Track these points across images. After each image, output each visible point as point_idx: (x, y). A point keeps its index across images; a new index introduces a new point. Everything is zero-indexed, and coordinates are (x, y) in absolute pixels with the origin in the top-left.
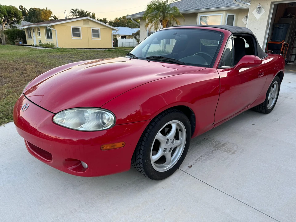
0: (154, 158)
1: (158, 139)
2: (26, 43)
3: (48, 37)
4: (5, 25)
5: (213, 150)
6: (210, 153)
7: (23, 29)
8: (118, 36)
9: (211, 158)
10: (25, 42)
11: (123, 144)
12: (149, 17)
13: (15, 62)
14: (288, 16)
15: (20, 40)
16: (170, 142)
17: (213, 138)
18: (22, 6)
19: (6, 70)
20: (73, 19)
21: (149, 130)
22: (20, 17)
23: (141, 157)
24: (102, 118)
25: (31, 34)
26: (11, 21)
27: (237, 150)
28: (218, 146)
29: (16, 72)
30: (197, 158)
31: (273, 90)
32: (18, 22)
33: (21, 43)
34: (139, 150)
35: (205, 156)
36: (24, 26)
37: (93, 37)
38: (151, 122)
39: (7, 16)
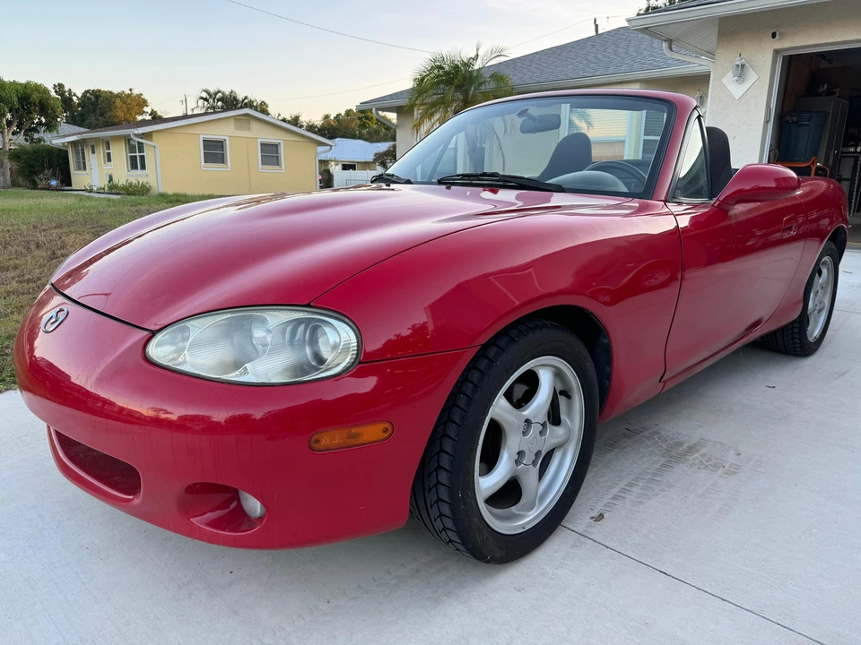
0: (487, 484)
1: (496, 418)
2: (69, 184)
3: (134, 167)
4: (11, 136)
5: (663, 465)
6: (654, 474)
7: (63, 143)
8: (333, 163)
9: (663, 490)
10: (66, 181)
11: (385, 430)
12: (423, 104)
13: (34, 227)
14: (820, 90)
15: (54, 175)
16: (535, 429)
17: (655, 429)
18: (61, 86)
19: (5, 248)
20: (206, 114)
21: (470, 385)
22: (54, 112)
23: (443, 477)
24: (313, 341)
25: (84, 158)
26: (29, 123)
27: (739, 464)
28: (677, 453)
29: (36, 252)
30: (615, 491)
31: (820, 281)
32: (50, 126)
33: (54, 183)
34: (438, 454)
35: (641, 484)
36: (65, 136)
37: (262, 164)
38: (476, 358)
39: (17, 110)
